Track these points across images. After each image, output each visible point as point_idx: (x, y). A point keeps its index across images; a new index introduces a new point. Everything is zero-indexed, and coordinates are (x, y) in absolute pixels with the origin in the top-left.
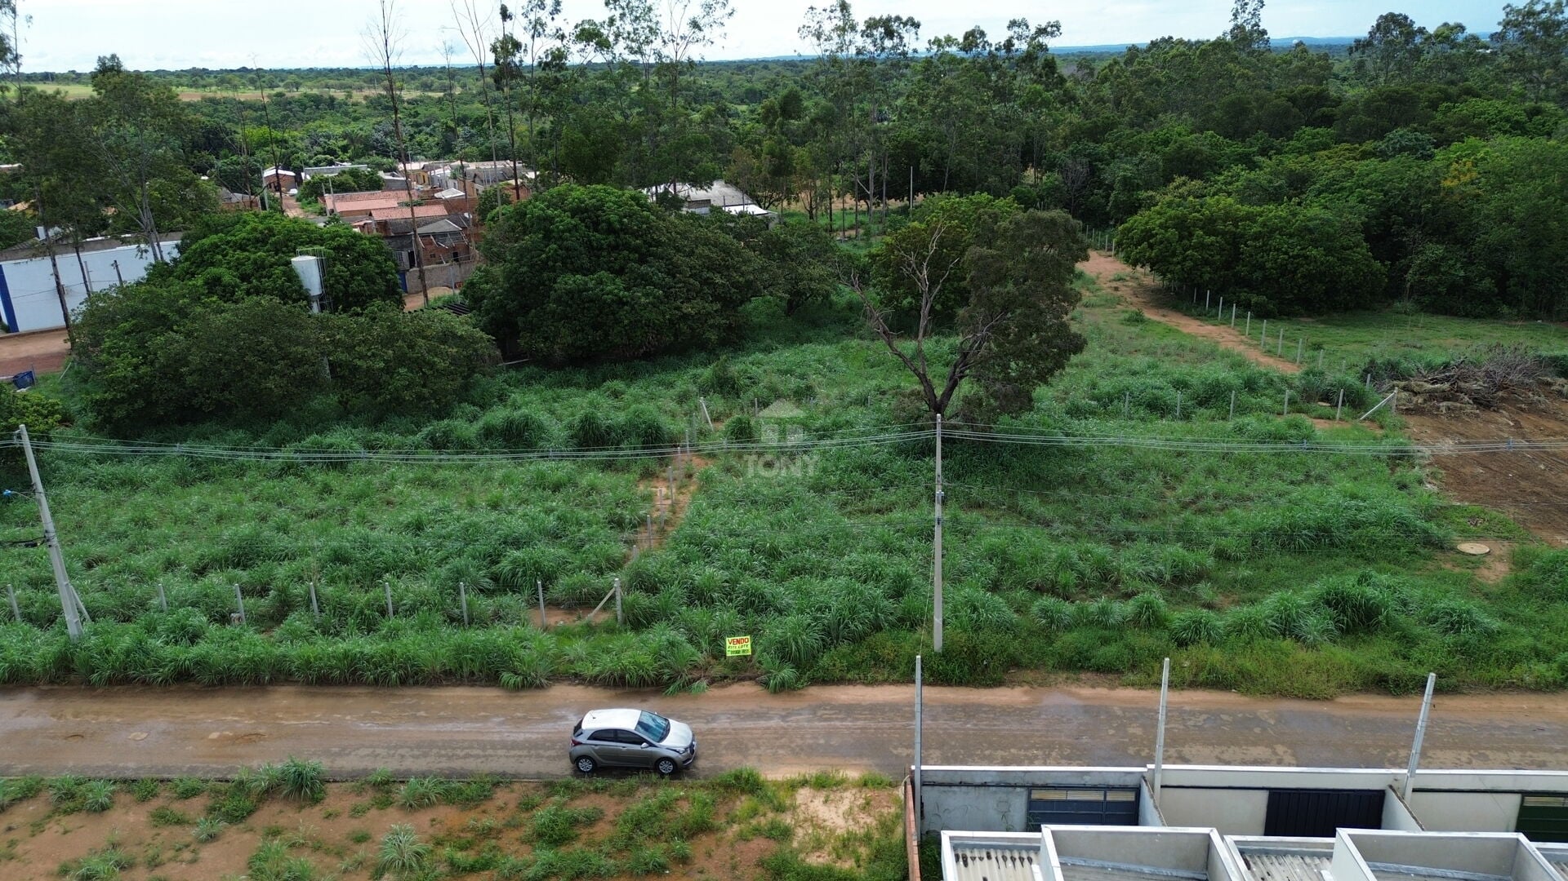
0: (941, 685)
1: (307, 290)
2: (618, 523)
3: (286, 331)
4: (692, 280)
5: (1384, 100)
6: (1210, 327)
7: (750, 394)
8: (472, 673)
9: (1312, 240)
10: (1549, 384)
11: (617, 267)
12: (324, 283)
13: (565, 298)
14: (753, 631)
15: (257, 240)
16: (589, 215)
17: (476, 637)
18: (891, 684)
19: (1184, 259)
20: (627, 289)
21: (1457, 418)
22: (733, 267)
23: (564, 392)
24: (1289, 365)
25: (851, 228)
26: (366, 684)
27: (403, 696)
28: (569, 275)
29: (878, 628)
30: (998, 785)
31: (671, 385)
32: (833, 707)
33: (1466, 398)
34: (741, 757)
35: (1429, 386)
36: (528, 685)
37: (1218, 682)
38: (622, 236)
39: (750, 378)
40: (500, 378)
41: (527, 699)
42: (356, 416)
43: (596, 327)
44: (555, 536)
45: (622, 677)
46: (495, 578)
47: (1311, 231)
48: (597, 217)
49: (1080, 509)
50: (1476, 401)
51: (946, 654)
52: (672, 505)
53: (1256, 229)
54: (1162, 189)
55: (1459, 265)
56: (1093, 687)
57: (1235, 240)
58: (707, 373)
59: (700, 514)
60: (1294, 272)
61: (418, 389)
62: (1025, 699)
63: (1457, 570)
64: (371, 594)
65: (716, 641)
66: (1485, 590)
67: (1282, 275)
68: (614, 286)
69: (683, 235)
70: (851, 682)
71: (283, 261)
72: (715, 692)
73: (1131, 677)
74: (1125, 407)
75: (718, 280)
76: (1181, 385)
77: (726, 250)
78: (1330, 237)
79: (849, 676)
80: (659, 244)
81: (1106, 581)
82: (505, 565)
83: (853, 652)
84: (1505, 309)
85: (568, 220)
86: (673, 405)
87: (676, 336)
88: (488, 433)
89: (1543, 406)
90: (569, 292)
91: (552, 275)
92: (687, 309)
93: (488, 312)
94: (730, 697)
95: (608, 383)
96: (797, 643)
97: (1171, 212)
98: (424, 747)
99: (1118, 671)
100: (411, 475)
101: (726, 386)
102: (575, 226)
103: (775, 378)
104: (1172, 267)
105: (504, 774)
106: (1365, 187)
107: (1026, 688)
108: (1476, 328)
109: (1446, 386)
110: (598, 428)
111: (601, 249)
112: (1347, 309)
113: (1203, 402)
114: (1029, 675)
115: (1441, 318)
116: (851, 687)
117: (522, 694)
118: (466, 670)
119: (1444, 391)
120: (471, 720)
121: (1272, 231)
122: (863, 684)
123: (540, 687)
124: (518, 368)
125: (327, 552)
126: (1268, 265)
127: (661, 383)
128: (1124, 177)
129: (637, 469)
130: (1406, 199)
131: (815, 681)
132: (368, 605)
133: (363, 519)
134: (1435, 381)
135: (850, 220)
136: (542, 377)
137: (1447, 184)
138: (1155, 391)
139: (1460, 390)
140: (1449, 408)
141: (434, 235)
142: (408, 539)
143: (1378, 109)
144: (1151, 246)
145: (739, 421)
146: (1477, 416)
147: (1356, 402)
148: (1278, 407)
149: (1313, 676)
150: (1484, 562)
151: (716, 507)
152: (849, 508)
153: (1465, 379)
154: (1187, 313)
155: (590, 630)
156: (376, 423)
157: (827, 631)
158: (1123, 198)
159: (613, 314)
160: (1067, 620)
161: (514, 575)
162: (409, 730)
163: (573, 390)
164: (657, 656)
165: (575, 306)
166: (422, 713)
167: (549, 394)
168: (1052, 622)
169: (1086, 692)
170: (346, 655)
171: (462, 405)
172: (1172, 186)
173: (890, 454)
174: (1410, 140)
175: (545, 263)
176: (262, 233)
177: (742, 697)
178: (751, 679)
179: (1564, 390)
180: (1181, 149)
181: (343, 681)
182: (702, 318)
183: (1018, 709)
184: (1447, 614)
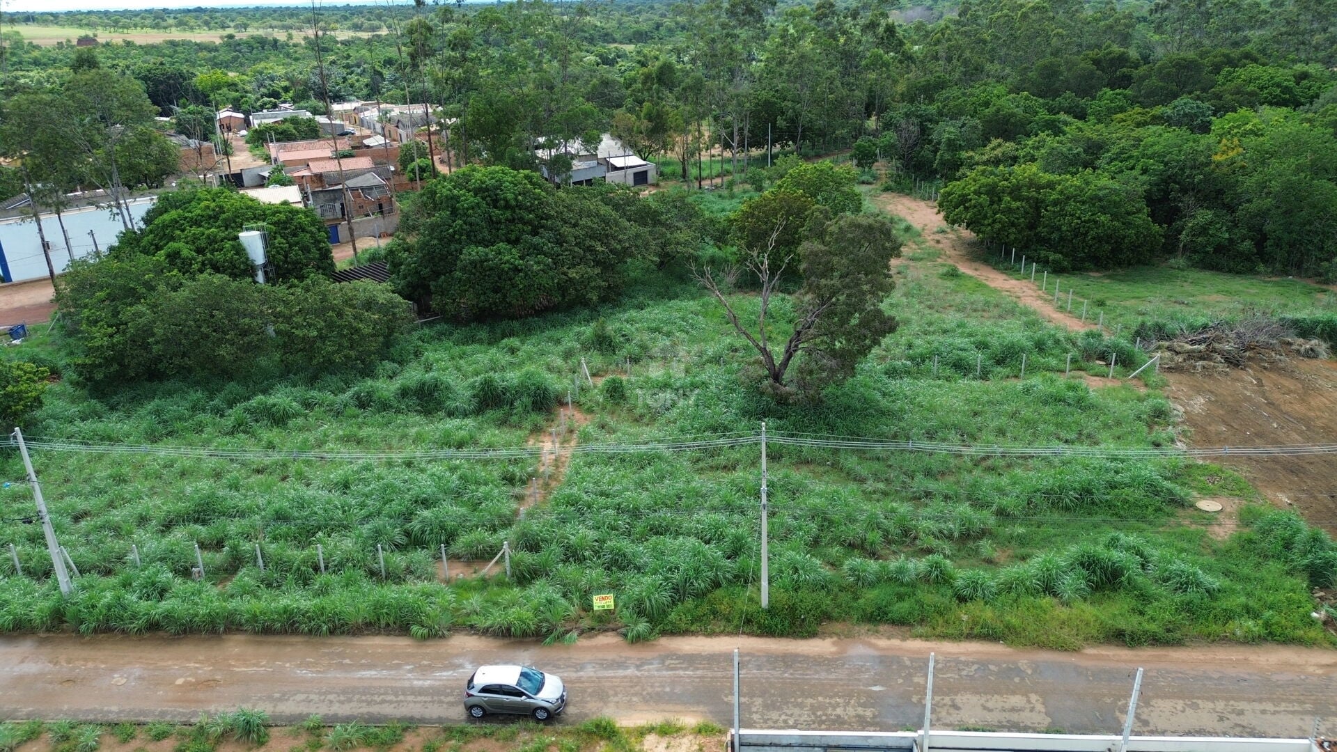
0: (767, 636)
1: (253, 261)
2: (510, 480)
3: (236, 304)
4: (576, 249)
5: (1174, 67)
6: (1014, 282)
7: (624, 352)
8: (388, 625)
9: (1101, 207)
10: (1290, 344)
11: (513, 237)
12: (267, 254)
13: (469, 267)
14: (615, 587)
15: (210, 217)
16: (489, 194)
17: (391, 593)
18: (726, 635)
19: (994, 221)
20: (522, 258)
21: (1210, 376)
22: (612, 235)
23: (469, 349)
24: (1076, 321)
25: (718, 176)
26: (302, 633)
27: (332, 645)
28: (473, 247)
29: (716, 584)
30: (800, 746)
31: (558, 342)
32: (679, 657)
33: (1219, 358)
34: (601, 704)
35: (1189, 347)
36: (434, 635)
37: (990, 635)
38: (517, 211)
39: (623, 336)
40: (416, 335)
41: (432, 648)
42: (295, 374)
43: (496, 290)
44: (457, 495)
45: (509, 629)
46: (407, 534)
47: (1100, 200)
48: (496, 195)
49: (890, 466)
50: (1227, 360)
51: (771, 611)
52: (556, 460)
53: (1054, 196)
54: (981, 150)
55: (1224, 229)
56: (889, 638)
57: (1038, 205)
58: (588, 330)
59: (578, 473)
60: (1086, 234)
61: (346, 352)
62: (834, 649)
63: (1193, 527)
64: (306, 552)
65: (586, 595)
66: (1215, 547)
67: (1076, 236)
68: (510, 255)
69: (569, 208)
70: (693, 633)
71: (232, 235)
72: (584, 642)
73: (920, 629)
74: (934, 366)
75: (599, 248)
76: (982, 346)
77: (605, 221)
78: (1117, 205)
79: (693, 628)
80: (548, 217)
81: (906, 536)
82: (415, 525)
83: (696, 607)
84: (1262, 267)
85: (472, 199)
86: (559, 362)
87: (563, 296)
88: (404, 393)
89: (1282, 365)
90: (473, 262)
91: (458, 247)
92: (573, 274)
93: (405, 277)
94: (597, 648)
95: (505, 341)
96: (650, 600)
97: (984, 180)
98: (348, 693)
99: (909, 624)
100: (341, 433)
101: (603, 343)
102: (478, 204)
103: (646, 336)
104: (983, 228)
105: (411, 719)
106: (1150, 158)
107: (835, 639)
108: (1236, 284)
109: (1203, 347)
110: (496, 389)
111: (499, 222)
112: (1129, 265)
113: (1000, 362)
114: (837, 627)
115: (1207, 274)
116: (693, 638)
117: (428, 643)
118: (383, 622)
119: (1200, 352)
120: (386, 668)
121: (1068, 198)
122: (704, 635)
123: (443, 637)
124: (430, 324)
125: (270, 511)
126: (1064, 228)
127: (550, 339)
128: (949, 139)
129: (528, 425)
130: (1182, 170)
131: (664, 633)
132: (304, 562)
133: (300, 476)
134: (1193, 342)
135: (717, 168)
136: (451, 334)
137: (1218, 158)
138: (959, 352)
139: (1214, 351)
140: (1204, 367)
141: (362, 189)
142: (336, 497)
143: (1169, 74)
144: (966, 209)
145: (614, 381)
146: (1227, 374)
147: (1126, 361)
148: (1062, 366)
149: (1066, 630)
150: (1216, 519)
151: (590, 465)
152: (701, 464)
153: (1219, 340)
154: (995, 267)
155: (484, 584)
156: (312, 381)
157: (676, 589)
158: (947, 156)
159: (510, 280)
160: (871, 577)
161: (423, 532)
162: (337, 677)
163: (476, 346)
164: (537, 611)
165: (478, 274)
166: (347, 661)
167: (456, 350)
168: (858, 580)
169: (883, 643)
170: (285, 610)
171: (384, 362)
172: (989, 147)
173: (737, 415)
174: (1192, 108)
175: (452, 236)
176: (214, 210)
177: (607, 647)
178: (613, 630)
179: (1302, 349)
180: (998, 110)
181: (283, 632)
182: (585, 281)
183: (827, 659)
184: (1178, 575)
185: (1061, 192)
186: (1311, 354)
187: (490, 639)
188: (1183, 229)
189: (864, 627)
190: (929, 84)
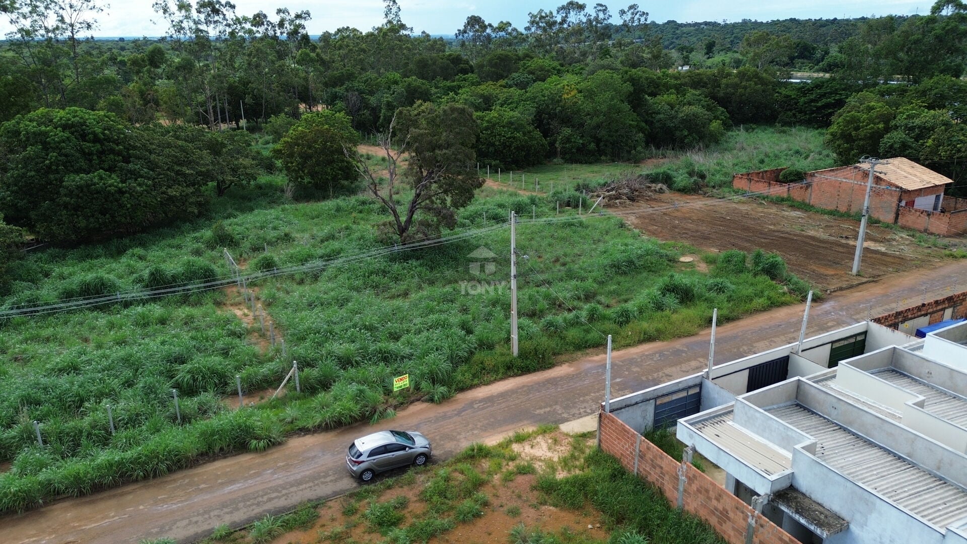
0: (526, 374)
4: (168, 173)
8: (221, 449)
9: (515, 129)
10: (650, 187)
11: (108, 166)
13: (76, 192)
14: (404, 372)
16: (78, 130)
18: (499, 381)
20: (123, 182)
21: (626, 207)
22: (194, 161)
23: (95, 262)
26: (136, 481)
27: (175, 480)
28: (74, 175)
29: (471, 353)
30: (643, 402)
31: (179, 246)
32: (480, 401)
33: (624, 197)
34: (455, 442)
35: (607, 194)
36: (273, 444)
37: (649, 339)
38: (107, 144)
39: (240, 234)
40: (29, 259)
41: (276, 454)
43: (103, 213)
45: (340, 420)
47: (511, 123)
48: (83, 130)
50: (628, 198)
52: (254, 319)
53: (485, 124)
55: (579, 137)
56: (597, 355)
58: (208, 233)
60: (510, 146)
63: (689, 269)
64: (86, 420)
66: (709, 275)
67: (505, 148)
68: (113, 180)
70: (477, 386)
72: (402, 413)
74: (485, 221)
75: (186, 171)
76: (503, 206)
77: (182, 149)
78: (522, 127)
79: (475, 383)
80: (135, 148)
82: (182, 376)
83: (469, 368)
84: (602, 158)
85: (61, 134)
87: (166, 212)
89: (654, 197)
90: (80, 188)
91: (58, 176)
92: (172, 192)
94: (414, 414)
95: (128, 252)
96: (440, 370)
98: (232, 504)
99: (602, 345)
102: (68, 138)
103: (258, 232)
105: (319, 499)
107: (567, 364)
108: (595, 168)
109: (614, 192)
110: (167, 277)
111: (91, 154)
112: (533, 165)
114: (563, 357)
116: (479, 389)
117: (270, 452)
119: (614, 195)
120: (246, 479)
121: (494, 125)
122: (484, 385)
123: (280, 444)
126: (497, 143)
127: (170, 246)
128: (387, 101)
129: (209, 301)
130: (547, 106)
131: (458, 391)
134: (608, 191)
137: (566, 96)
139: (620, 194)
140: (620, 203)
143: (496, 64)
146: (633, 205)
150: (695, 264)
153: (619, 188)
157: (449, 360)
159: (117, 201)
160: (563, 325)
162: (200, 499)
164: (356, 401)
165: (85, 197)
166: (203, 486)
168: (556, 328)
169: (596, 358)
171: (13, 282)
172: (415, 106)
173: (386, 262)
174: (524, 78)
175: (49, 167)
177: (421, 411)
178: (418, 400)
179: (657, 189)
180: (409, 84)
181: (114, 485)
182: (184, 198)
183: (573, 375)
184: (715, 285)
185: (488, 121)
186: (661, 191)
187: (323, 434)
188: (555, 141)
189: (579, 353)
190: (343, 75)
